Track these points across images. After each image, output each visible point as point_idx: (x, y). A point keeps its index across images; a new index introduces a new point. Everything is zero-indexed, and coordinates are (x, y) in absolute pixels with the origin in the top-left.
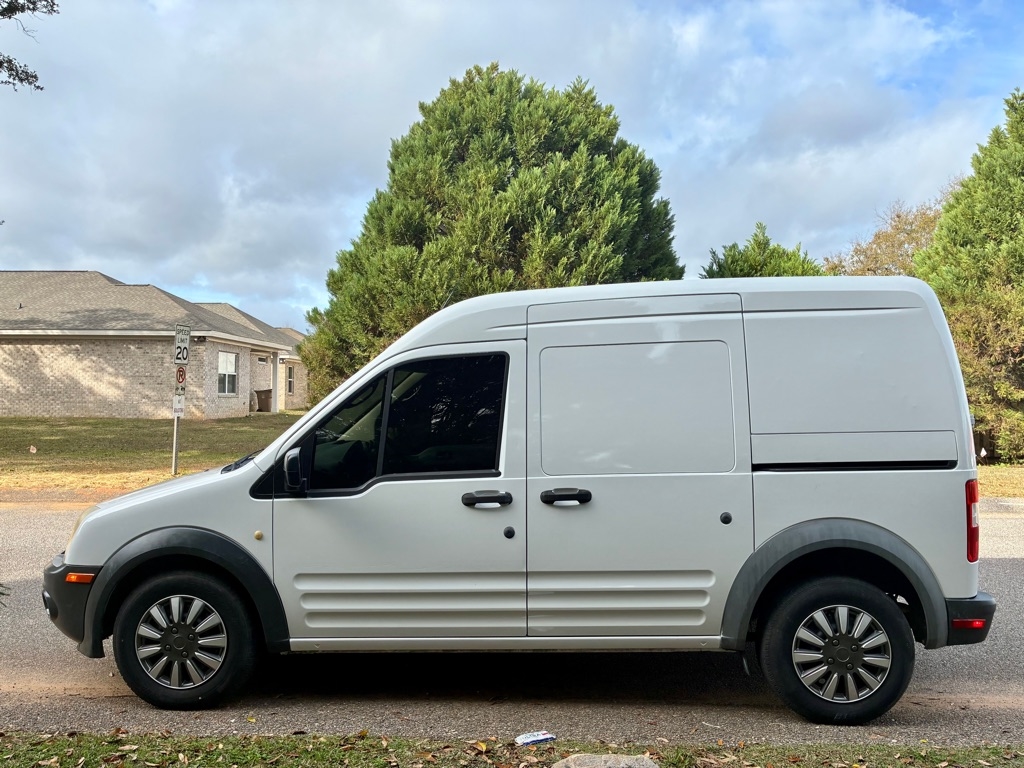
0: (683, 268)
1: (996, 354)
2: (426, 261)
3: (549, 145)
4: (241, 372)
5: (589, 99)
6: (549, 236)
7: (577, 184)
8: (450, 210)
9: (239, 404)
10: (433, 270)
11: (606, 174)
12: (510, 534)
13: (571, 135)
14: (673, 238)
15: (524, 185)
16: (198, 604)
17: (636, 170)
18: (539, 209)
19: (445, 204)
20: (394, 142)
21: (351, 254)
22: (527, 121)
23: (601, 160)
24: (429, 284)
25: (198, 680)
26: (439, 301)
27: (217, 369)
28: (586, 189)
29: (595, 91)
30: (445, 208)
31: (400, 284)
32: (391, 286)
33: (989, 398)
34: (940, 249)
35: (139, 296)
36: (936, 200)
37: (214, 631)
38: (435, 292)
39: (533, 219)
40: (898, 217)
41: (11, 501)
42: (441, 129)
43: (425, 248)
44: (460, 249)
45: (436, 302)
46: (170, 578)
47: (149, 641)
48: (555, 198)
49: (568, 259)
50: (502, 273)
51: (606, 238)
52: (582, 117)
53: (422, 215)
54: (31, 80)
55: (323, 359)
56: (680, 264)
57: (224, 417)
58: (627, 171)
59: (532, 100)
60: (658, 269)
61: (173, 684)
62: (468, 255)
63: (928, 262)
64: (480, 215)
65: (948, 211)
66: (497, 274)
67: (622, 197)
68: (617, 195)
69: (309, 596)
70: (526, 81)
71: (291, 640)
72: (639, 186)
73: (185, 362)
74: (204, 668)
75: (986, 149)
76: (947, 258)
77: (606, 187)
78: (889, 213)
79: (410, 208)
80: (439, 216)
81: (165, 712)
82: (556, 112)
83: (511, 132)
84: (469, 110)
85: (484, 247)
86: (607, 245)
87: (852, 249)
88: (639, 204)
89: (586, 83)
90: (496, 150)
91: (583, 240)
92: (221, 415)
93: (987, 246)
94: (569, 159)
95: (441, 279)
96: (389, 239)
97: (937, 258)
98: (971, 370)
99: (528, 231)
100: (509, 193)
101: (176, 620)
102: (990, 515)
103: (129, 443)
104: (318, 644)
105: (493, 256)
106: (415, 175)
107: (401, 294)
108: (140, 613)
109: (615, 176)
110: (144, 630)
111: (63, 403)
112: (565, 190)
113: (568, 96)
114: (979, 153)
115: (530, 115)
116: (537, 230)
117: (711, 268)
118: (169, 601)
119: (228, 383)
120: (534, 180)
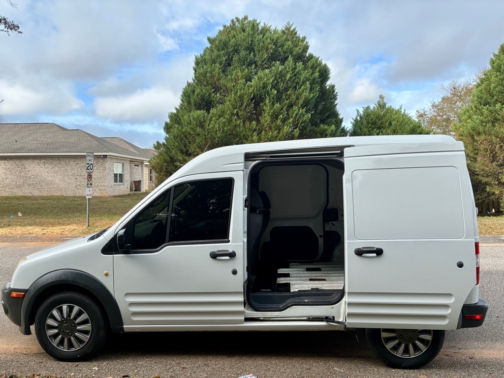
0: (342, 119)
1: (500, 160)
2: (211, 118)
3: (273, 58)
4: (125, 173)
5: (293, 33)
6: (273, 104)
7: (288, 78)
8: (224, 91)
9: (124, 188)
10: (215, 122)
11: (302, 72)
12: (235, 272)
13: (284, 52)
14: (337, 104)
15: (260, 79)
16: (76, 309)
17: (317, 70)
18: (268, 90)
19: (221, 88)
20: (196, 57)
21: (175, 114)
22: (262, 45)
23: (300, 65)
24: (213, 129)
25: (77, 347)
26: (218, 138)
27: (113, 171)
28: (292, 80)
29: (297, 29)
30: (222, 90)
31: (199, 130)
32: (194, 131)
33: (497, 183)
34: (473, 107)
35: (74, 135)
36: (474, 79)
37: (85, 322)
38: (216, 134)
39: (265, 96)
40: (454, 88)
41: (6, 242)
42: (219, 50)
43: (211, 111)
44: (229, 112)
45: (217, 139)
46: (62, 295)
47: (52, 327)
48: (276, 85)
49: (283, 116)
50: (250, 124)
51: (302, 105)
52: (290, 43)
53: (210, 95)
54: (16, 28)
55: (161, 168)
56: (341, 117)
57: (117, 195)
58: (313, 70)
59: (264, 35)
60: (329, 120)
61: (64, 349)
62: (232, 114)
63: (467, 113)
64: (238, 94)
65: (477, 87)
66: (247, 123)
67: (310, 84)
68: (308, 83)
69: (132, 304)
70: (262, 25)
71: (124, 326)
72: (319, 78)
73: (92, 171)
74: (80, 341)
75: (497, 55)
76: (477, 112)
77: (302, 79)
78: (449, 87)
79: (204, 91)
80: (218, 95)
81: (61, 363)
82: (277, 41)
83: (254, 51)
84: (233, 40)
85: (241, 110)
86: (303, 108)
87: (431, 105)
88: (319, 87)
89: (292, 25)
90: (246, 60)
91: (291, 106)
92: (116, 194)
93: (497, 105)
94: (283, 65)
95: (219, 127)
96: (193, 107)
97: (471, 112)
98: (488, 169)
99: (263, 102)
100: (253, 83)
101: (65, 316)
102: (495, 245)
103: (70, 209)
104: (138, 328)
105: (245, 114)
106: (206, 74)
107: (199, 135)
108: (47, 313)
109: (307, 73)
110: (50, 322)
111: (38, 189)
112: (281, 81)
113: (283, 32)
114: (493, 58)
115: (264, 42)
116: (267, 101)
117: (356, 118)
118: (62, 307)
119: (119, 178)
120: (265, 76)
